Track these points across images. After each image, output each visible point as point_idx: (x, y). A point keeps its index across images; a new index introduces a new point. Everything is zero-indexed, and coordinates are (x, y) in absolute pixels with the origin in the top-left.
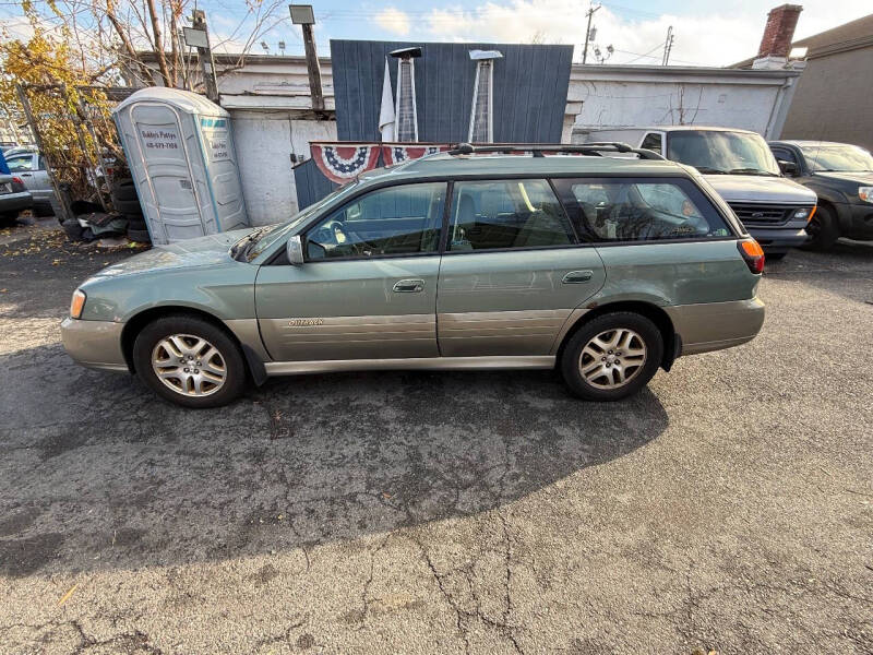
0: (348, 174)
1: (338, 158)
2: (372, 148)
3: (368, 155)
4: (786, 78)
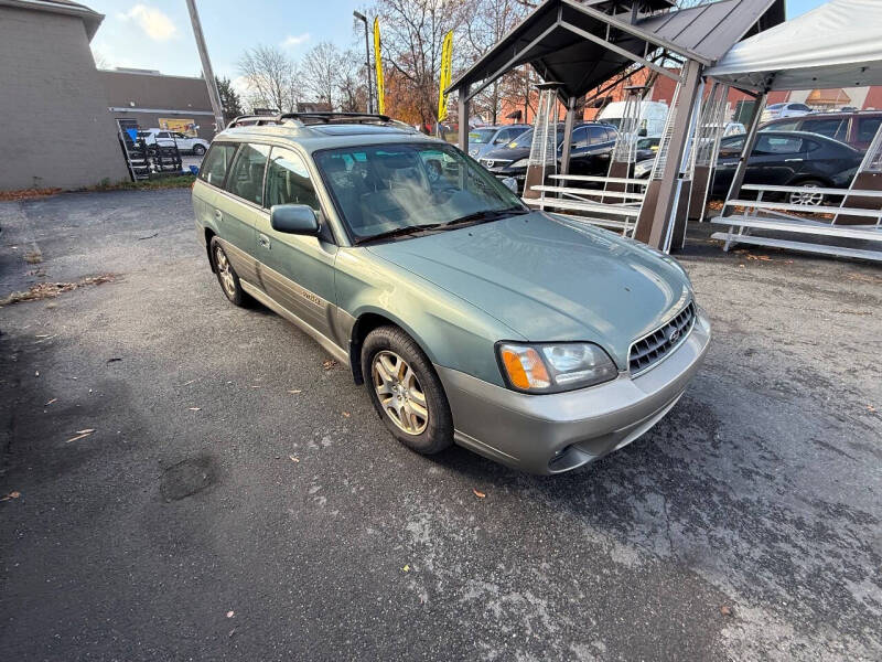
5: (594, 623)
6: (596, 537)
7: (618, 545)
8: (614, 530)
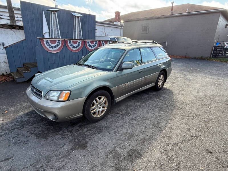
0: (54, 49)
1: (50, 44)
2: (62, 41)
3: (61, 43)
4: (122, 27)
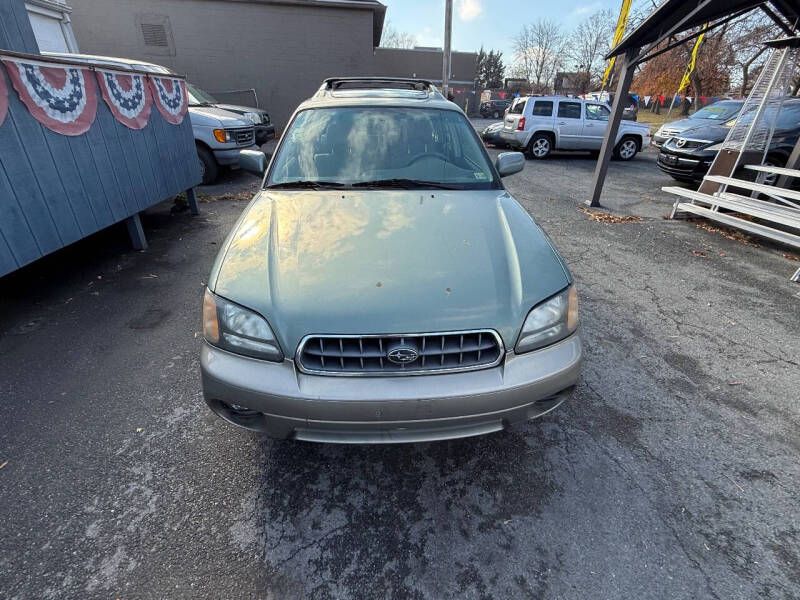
4: (62, 12)
5: (153, 550)
6: (247, 505)
7: (252, 523)
8: (267, 511)
